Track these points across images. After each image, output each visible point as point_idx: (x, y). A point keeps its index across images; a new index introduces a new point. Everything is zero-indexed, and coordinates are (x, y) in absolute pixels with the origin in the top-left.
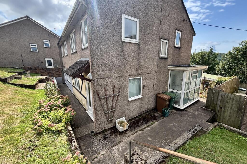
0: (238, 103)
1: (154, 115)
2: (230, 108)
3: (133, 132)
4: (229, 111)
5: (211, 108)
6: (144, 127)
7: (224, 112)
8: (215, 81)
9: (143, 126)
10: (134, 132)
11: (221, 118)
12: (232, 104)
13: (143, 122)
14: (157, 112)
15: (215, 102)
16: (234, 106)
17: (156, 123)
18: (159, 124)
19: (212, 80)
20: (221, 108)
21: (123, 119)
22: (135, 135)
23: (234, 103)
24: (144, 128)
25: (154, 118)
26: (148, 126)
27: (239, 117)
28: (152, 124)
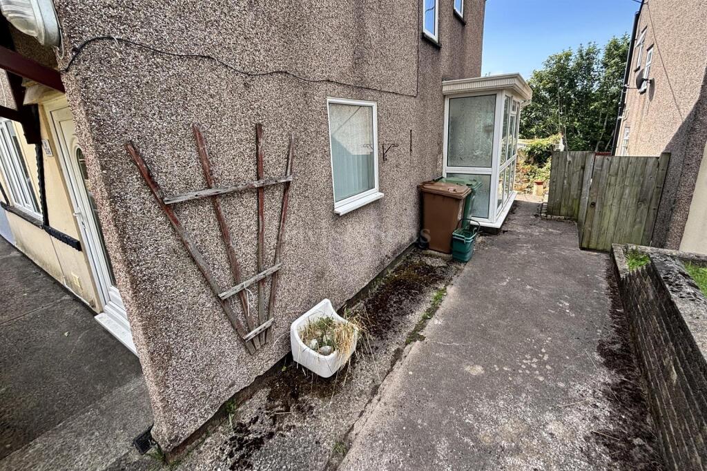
0: (639, 180)
1: (422, 263)
2: (616, 201)
3: (384, 359)
4: (614, 208)
5: (563, 211)
6: (415, 318)
7: (602, 215)
8: (524, 149)
9: (410, 317)
10: (390, 357)
11: (594, 234)
12: (624, 188)
13: (401, 302)
14: (429, 252)
15: (574, 192)
16: (627, 191)
17: (451, 290)
18: (463, 292)
20: (593, 204)
21: (325, 309)
22: (399, 371)
23: (627, 183)
24: (421, 326)
25: (432, 277)
26: (431, 312)
27: (641, 222)
28: (439, 299)
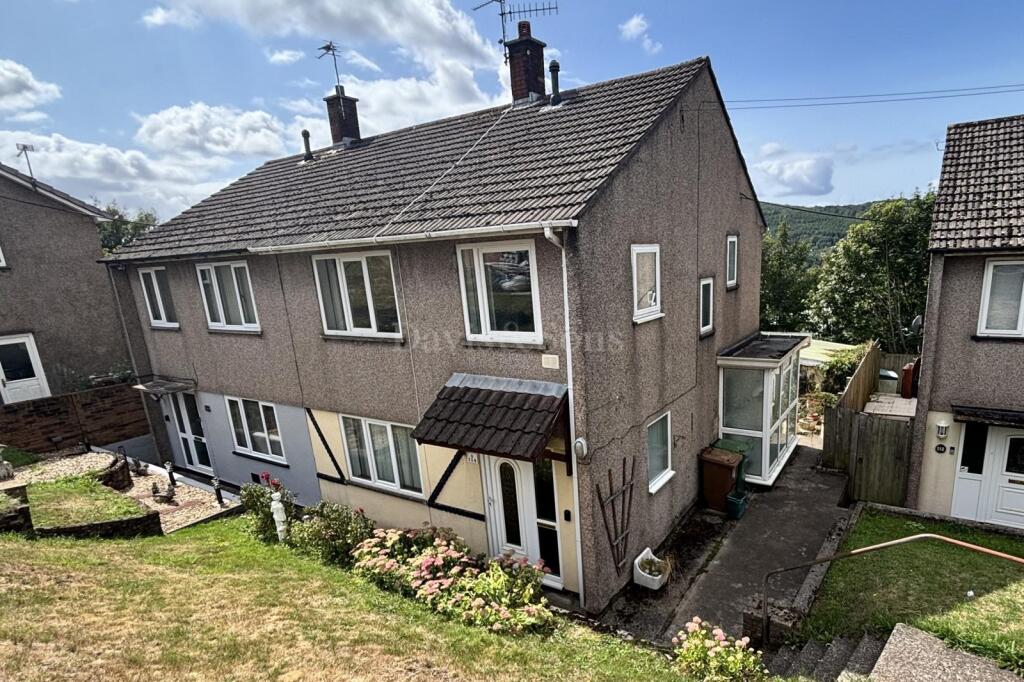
1: (703, 521)
2: (879, 457)
3: (685, 583)
4: (878, 463)
5: (837, 464)
6: (701, 561)
7: (868, 471)
8: (822, 365)
9: (698, 560)
10: (688, 582)
12: (883, 446)
13: (689, 551)
14: (709, 510)
16: (887, 449)
17: (725, 542)
18: (734, 543)
19: (815, 364)
20: (861, 460)
21: (647, 553)
22: (694, 588)
23: (886, 442)
24: (706, 565)
25: (712, 533)
26: (711, 557)
28: (717, 548)
